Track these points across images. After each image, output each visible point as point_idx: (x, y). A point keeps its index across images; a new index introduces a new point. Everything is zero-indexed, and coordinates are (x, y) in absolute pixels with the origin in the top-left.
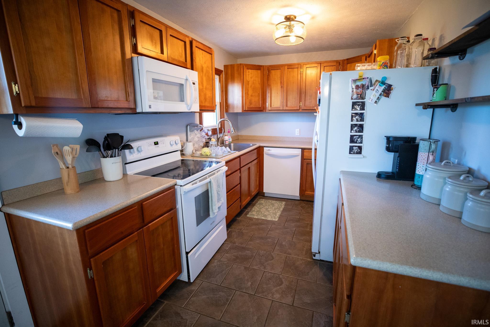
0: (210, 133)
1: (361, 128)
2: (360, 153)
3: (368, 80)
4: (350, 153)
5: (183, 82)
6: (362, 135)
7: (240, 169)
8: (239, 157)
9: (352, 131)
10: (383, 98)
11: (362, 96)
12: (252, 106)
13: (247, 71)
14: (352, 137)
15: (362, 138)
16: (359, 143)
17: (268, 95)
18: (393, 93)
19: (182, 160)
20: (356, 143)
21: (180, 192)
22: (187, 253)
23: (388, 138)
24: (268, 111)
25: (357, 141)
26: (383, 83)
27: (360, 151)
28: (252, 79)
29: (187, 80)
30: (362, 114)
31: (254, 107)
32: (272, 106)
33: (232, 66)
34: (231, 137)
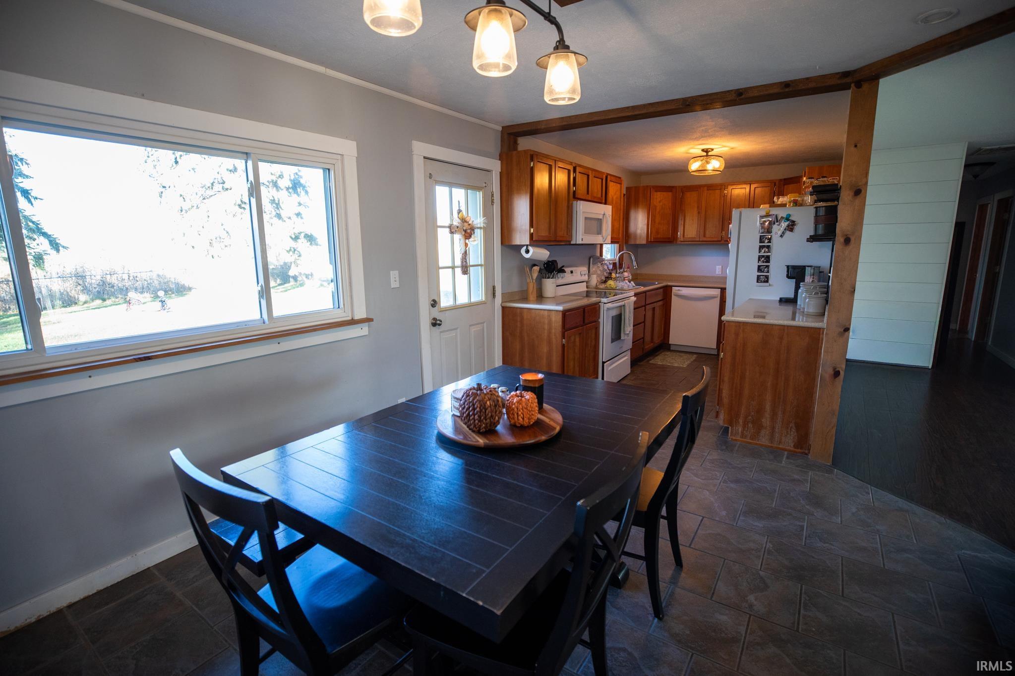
0: (611, 267)
1: (768, 259)
2: (767, 281)
3: (774, 216)
4: (757, 282)
5: (601, 217)
6: (769, 266)
7: (645, 306)
8: (645, 292)
9: (760, 262)
10: (788, 233)
11: (769, 231)
12: (659, 236)
13: (655, 193)
14: (759, 266)
15: (768, 268)
16: (766, 272)
17: (681, 222)
18: (796, 228)
19: (587, 291)
20: (763, 272)
21: (603, 308)
22: (603, 363)
23: (788, 267)
24: (680, 243)
25: (764, 270)
26: (787, 219)
27: (767, 280)
28: (661, 204)
29: (604, 214)
30: (768, 247)
31: (662, 237)
32: (686, 236)
33: (637, 189)
34: (631, 275)
